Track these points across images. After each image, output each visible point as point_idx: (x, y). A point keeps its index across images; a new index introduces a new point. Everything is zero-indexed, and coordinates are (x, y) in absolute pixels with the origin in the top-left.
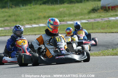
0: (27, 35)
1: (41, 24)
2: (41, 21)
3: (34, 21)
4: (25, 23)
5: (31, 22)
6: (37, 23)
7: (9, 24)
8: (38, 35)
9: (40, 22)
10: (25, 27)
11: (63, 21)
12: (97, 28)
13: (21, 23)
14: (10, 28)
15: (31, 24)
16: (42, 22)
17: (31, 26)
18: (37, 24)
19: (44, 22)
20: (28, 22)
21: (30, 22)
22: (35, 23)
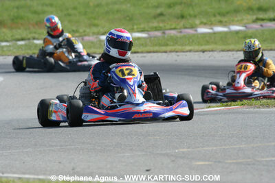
0: (184, 52)
1: (233, 25)
2: (236, 19)
3: (219, 18)
4: (197, 22)
5: (213, 19)
6: (226, 22)
7: (161, 25)
8: (209, 51)
9: (233, 21)
10: (196, 31)
13: (190, 21)
14: (164, 33)
15: (211, 24)
16: (238, 21)
17: (212, 29)
18: (225, 26)
19: (242, 20)
20: (205, 21)
21: (211, 21)
22: (221, 23)
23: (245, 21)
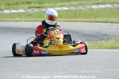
4: (3, 8)
9: (19, 8)
11: (43, 8)
12: (79, 16)
15: (10, 9)
16: (21, 8)
17: (10, 11)
22: (14, 8)
23: (25, 8)
